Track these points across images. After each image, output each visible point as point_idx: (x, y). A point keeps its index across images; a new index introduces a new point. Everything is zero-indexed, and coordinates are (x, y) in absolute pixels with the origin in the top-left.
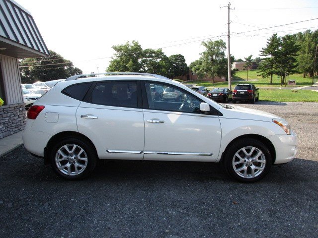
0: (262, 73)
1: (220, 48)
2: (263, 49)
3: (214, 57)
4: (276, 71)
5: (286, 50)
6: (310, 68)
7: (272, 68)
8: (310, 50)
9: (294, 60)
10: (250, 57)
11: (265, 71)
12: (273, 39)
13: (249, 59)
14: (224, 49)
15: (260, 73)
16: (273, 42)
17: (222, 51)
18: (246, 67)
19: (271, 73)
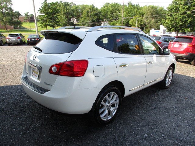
0: (41, 24)
1: (8, 4)
2: (40, 9)
3: (4, 10)
4: (50, 24)
5: (53, 11)
6: (65, 23)
7: (46, 22)
8: (64, 13)
9: (58, 18)
10: (28, 13)
11: (42, 23)
12: (45, 3)
13: (26, 15)
14: (11, 5)
15: (39, 25)
16: (45, 5)
17: (10, 6)
18: (26, 20)
19: (46, 25)
